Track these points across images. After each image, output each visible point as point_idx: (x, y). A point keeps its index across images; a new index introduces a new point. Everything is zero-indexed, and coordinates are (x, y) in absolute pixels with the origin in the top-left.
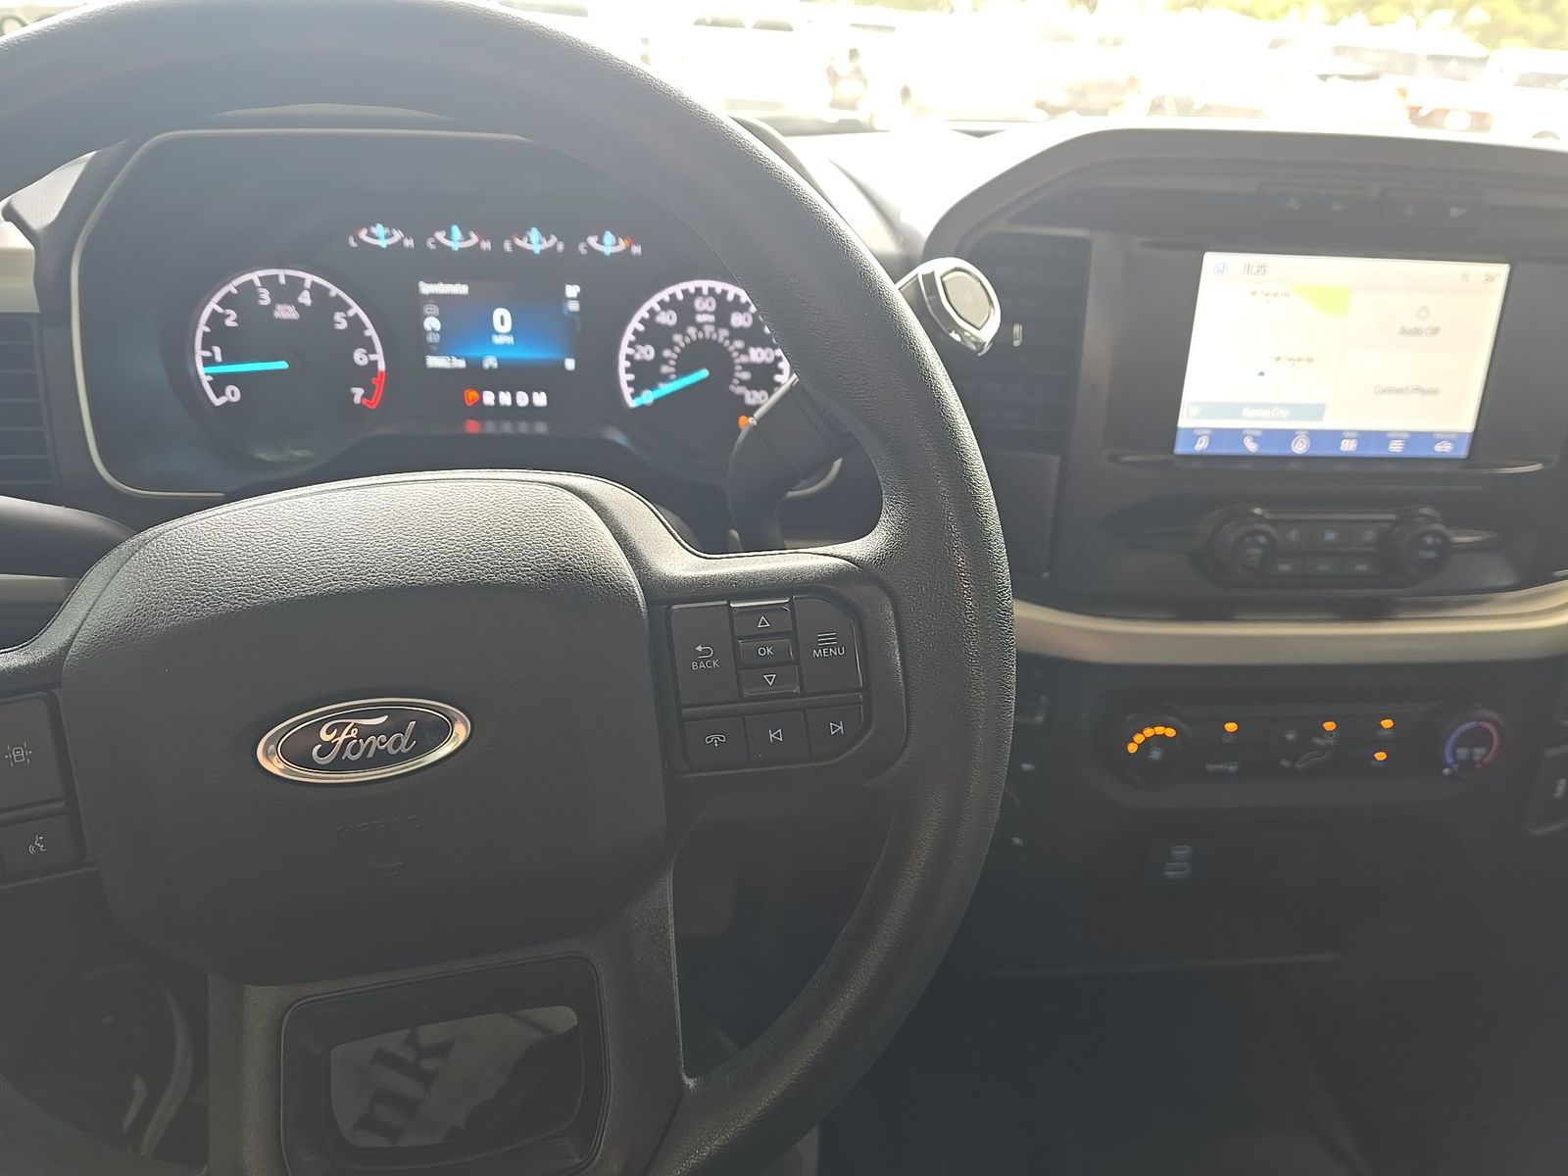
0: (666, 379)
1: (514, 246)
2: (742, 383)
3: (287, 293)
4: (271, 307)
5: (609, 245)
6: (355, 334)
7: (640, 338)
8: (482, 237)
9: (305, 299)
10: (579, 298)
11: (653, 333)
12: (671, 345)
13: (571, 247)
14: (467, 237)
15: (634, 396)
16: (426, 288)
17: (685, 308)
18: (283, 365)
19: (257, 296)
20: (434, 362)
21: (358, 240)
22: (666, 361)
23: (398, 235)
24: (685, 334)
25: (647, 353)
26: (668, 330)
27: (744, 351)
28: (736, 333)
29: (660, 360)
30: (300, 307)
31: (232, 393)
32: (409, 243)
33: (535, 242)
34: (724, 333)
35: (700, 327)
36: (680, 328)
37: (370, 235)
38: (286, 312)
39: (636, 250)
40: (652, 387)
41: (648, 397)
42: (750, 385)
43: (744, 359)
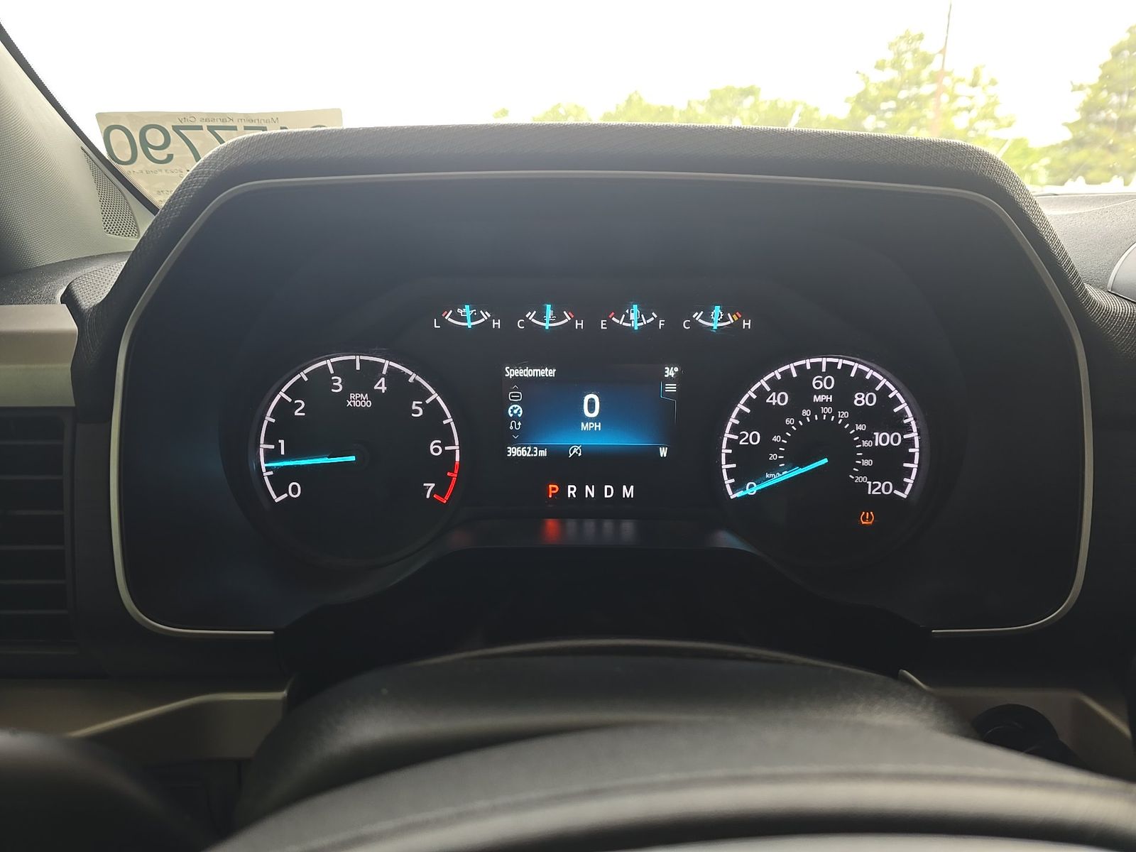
0: (774, 467)
1: (610, 323)
2: (864, 471)
3: (361, 379)
4: (345, 395)
5: (716, 320)
6: (432, 424)
7: (746, 423)
8: (577, 317)
9: (381, 386)
10: (677, 379)
11: (761, 416)
12: (782, 429)
13: (673, 324)
14: (559, 316)
15: (735, 488)
16: (511, 373)
17: (799, 388)
18: (352, 458)
19: (330, 385)
20: (514, 451)
21: (442, 321)
22: (775, 448)
23: (486, 315)
24: (798, 417)
25: (753, 438)
26: (780, 412)
27: (868, 435)
28: (859, 414)
29: (767, 446)
30: (375, 395)
31: (295, 490)
32: (497, 324)
33: (635, 318)
34: (844, 414)
35: (816, 408)
36: (793, 410)
37: (456, 316)
38: (359, 400)
39: (747, 324)
40: (759, 478)
41: (752, 489)
42: (872, 474)
43: (866, 443)
